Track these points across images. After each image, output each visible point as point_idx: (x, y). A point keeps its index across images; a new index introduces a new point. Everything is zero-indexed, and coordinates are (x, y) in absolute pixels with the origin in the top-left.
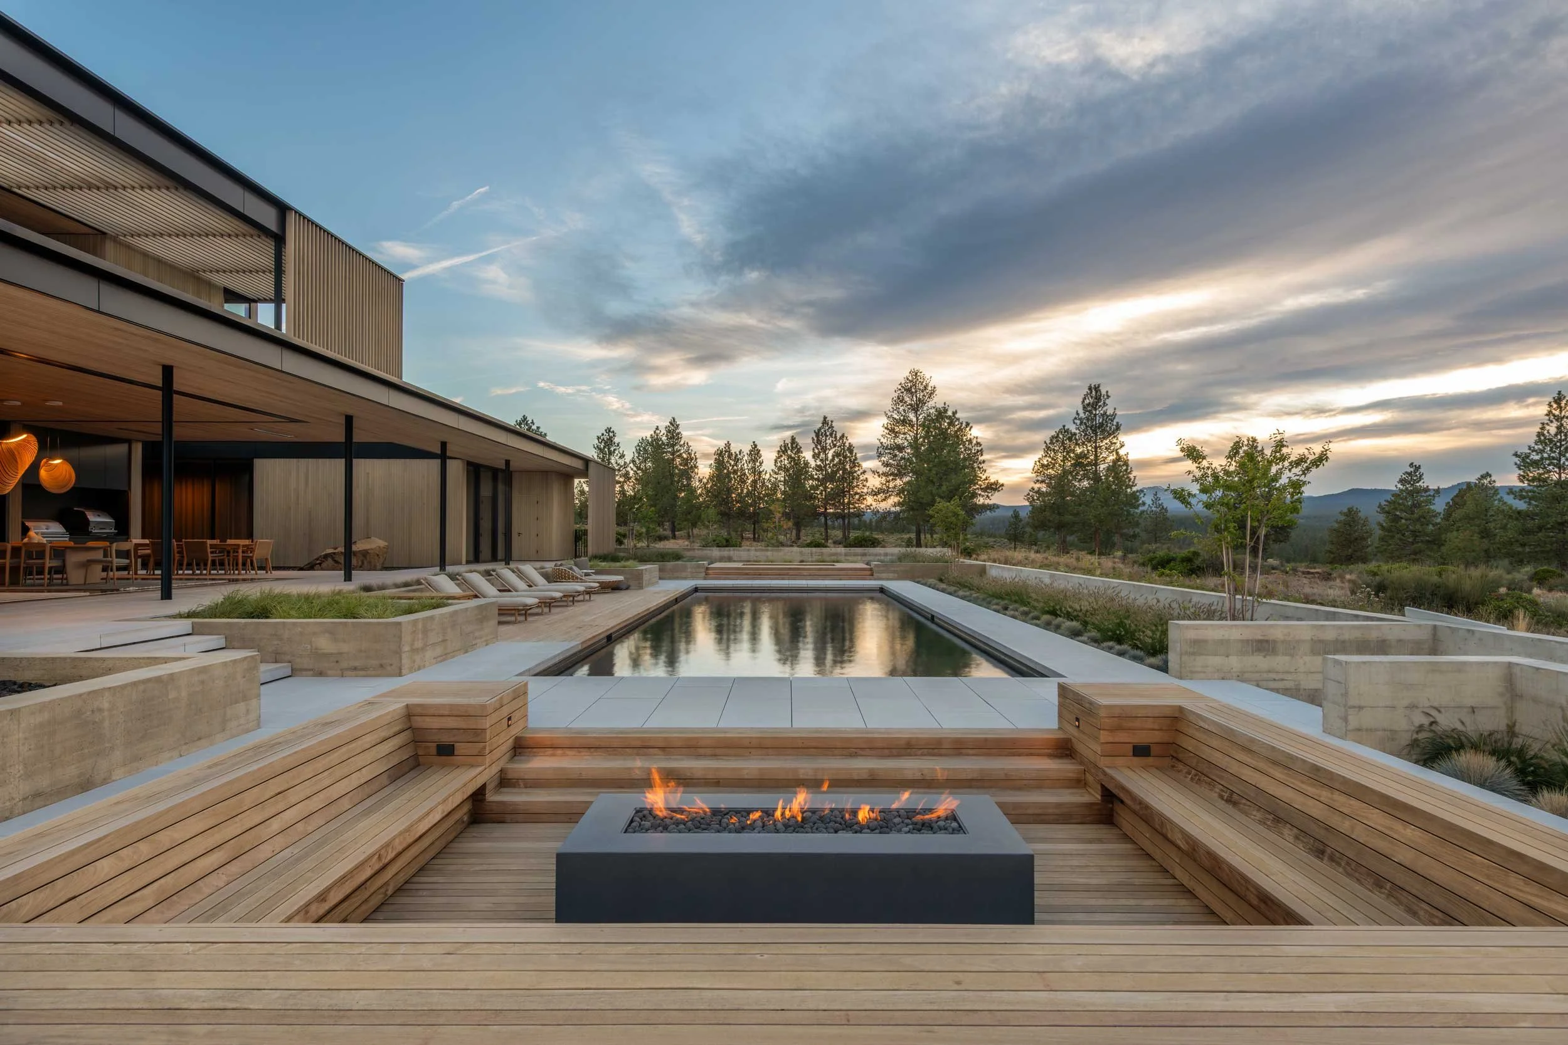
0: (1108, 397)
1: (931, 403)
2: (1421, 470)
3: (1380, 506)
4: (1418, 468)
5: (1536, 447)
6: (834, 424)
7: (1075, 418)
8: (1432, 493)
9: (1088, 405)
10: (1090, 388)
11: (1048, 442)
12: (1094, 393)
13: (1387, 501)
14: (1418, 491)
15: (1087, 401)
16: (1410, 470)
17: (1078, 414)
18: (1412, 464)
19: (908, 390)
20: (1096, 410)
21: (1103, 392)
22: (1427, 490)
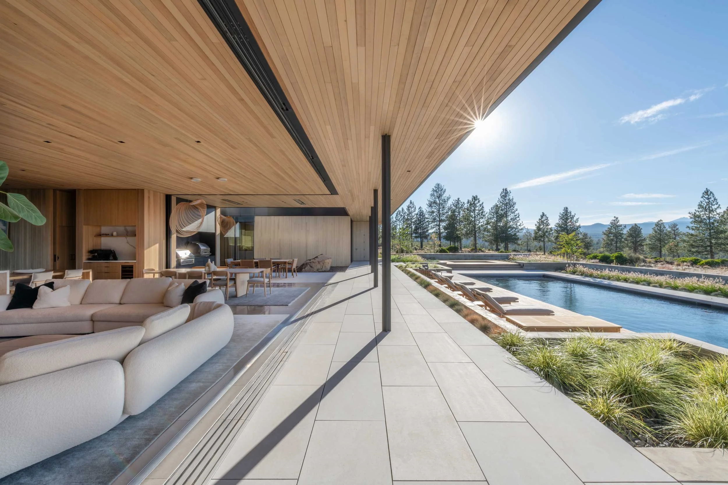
0: (510, 192)
1: (444, 195)
2: (618, 219)
3: (603, 232)
4: (617, 218)
5: (699, 210)
6: (414, 203)
7: (498, 201)
8: (623, 227)
9: (503, 196)
10: (503, 190)
11: (490, 210)
12: (505, 191)
13: (606, 230)
14: (618, 226)
15: (502, 195)
16: (614, 219)
17: (499, 199)
18: (615, 217)
19: (436, 191)
20: (506, 197)
21: (508, 191)
22: (621, 226)
